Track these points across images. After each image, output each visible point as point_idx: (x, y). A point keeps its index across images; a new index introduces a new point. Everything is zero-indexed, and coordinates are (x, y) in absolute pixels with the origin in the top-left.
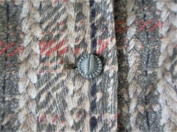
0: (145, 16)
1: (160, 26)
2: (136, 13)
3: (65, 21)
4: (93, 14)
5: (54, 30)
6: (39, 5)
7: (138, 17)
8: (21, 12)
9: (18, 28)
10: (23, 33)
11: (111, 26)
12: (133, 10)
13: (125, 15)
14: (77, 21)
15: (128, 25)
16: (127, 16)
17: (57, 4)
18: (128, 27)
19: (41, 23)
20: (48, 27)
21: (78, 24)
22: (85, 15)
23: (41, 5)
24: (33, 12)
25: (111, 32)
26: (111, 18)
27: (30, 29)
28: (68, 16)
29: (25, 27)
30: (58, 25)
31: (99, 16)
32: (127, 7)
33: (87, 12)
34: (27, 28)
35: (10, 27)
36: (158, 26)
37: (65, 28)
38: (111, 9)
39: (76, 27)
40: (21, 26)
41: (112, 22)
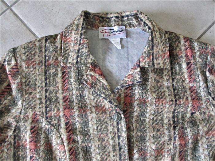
0: (142, 148)
1: (147, 155)
2: (138, 146)
3: (109, 153)
4: (120, 149)
5: (105, 157)
6: (98, 146)
7: (139, 148)
8: (91, 149)
9: (91, 155)
10: (93, 157)
11: (127, 155)
12: (137, 145)
13: (133, 148)
14: (113, 153)
15: (135, 153)
16: (134, 148)
17: (105, 145)
18: (135, 154)
19: (99, 153)
20: (102, 155)
21: (114, 154)
22: (117, 150)
23: (99, 146)
24: (96, 149)
25: (127, 158)
26: (127, 152)
27: (95, 155)
28: (110, 151)
29: (93, 154)
30: (106, 154)
31: (122, 150)
32: (134, 143)
33: (118, 149)
34: (94, 155)
35: (88, 154)
36: (146, 155)
37: (109, 155)
38: (127, 148)
39: (113, 155)
40: (91, 154)
41: (127, 153)
